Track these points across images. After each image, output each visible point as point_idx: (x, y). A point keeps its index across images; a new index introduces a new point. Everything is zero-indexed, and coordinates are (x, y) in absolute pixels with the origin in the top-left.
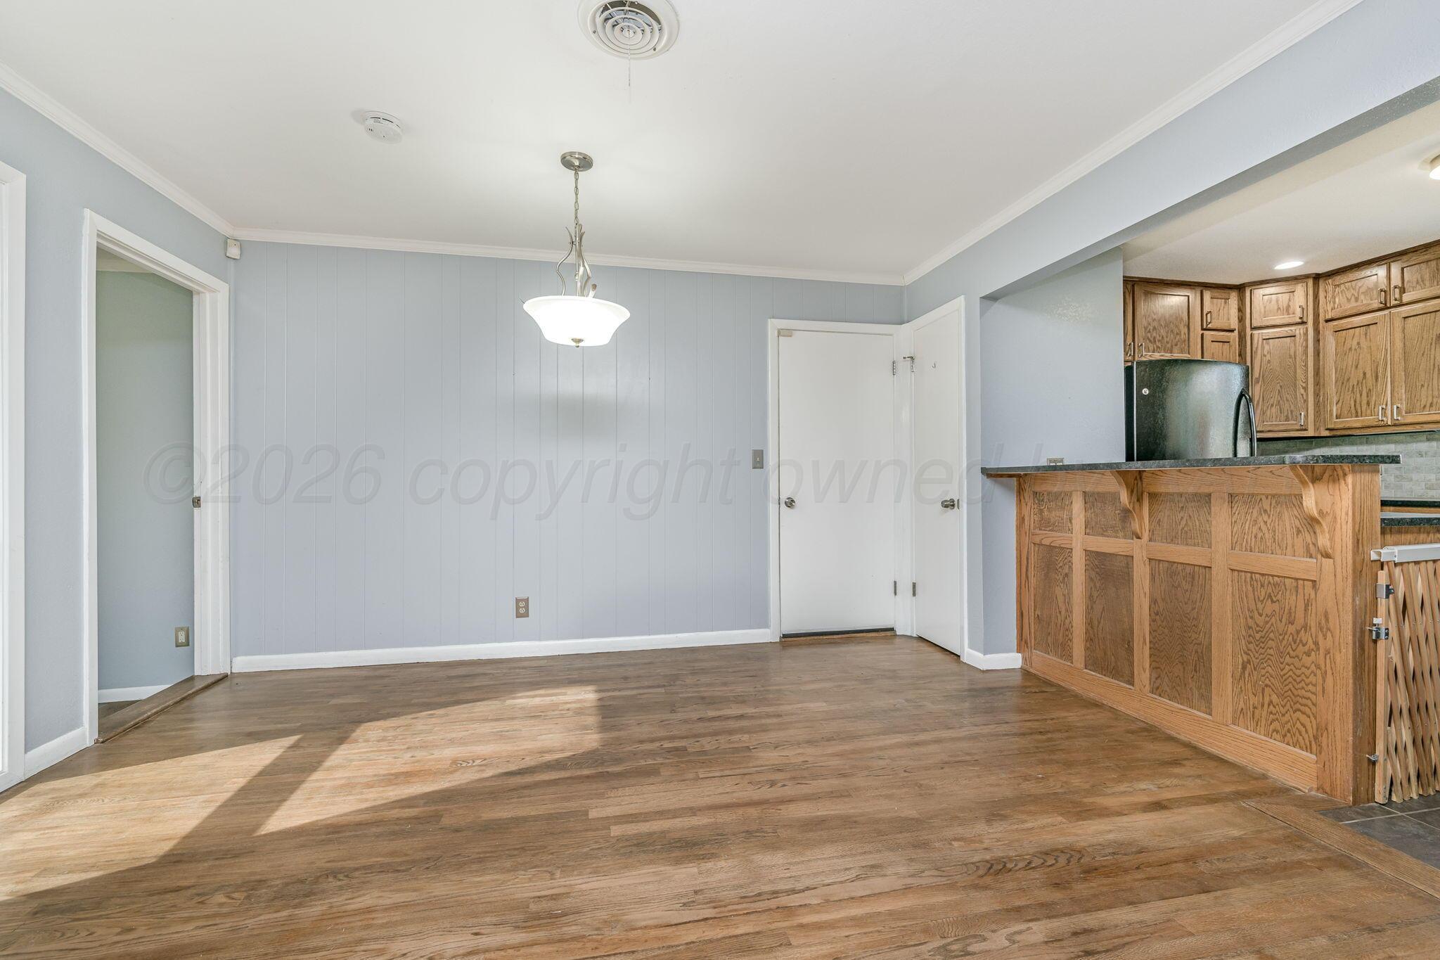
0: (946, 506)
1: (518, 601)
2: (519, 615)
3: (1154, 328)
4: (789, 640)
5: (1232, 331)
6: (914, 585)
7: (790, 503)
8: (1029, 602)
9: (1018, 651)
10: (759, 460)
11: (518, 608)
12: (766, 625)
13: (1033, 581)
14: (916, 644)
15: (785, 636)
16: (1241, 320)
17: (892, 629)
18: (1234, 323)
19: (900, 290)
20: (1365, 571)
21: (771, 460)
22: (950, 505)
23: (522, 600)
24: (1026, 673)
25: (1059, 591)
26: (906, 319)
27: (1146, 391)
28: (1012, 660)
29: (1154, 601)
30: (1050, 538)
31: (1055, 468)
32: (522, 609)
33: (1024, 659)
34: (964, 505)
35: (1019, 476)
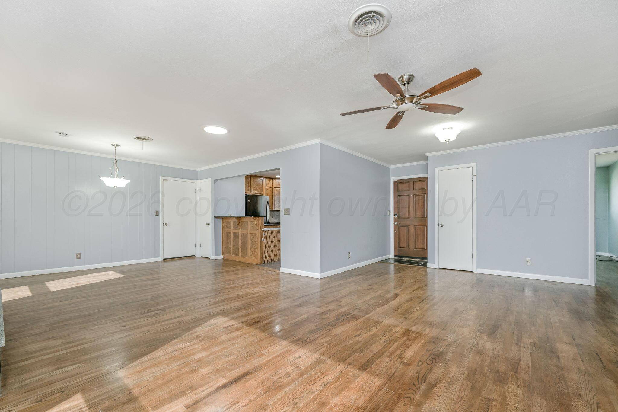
0: (207, 225)
1: (77, 254)
2: (77, 258)
3: (255, 186)
4: (166, 260)
5: (271, 187)
6: (200, 244)
7: (167, 224)
8: (224, 244)
9: (222, 255)
10: (157, 213)
11: (77, 256)
12: (159, 257)
13: (225, 240)
14: (200, 258)
15: (165, 259)
16: (273, 185)
17: (195, 256)
18: (271, 186)
19: (197, 172)
20: (261, 232)
21: (161, 214)
22: (208, 224)
23: (78, 254)
24: (223, 259)
25: (229, 241)
26: (199, 179)
27: (249, 201)
28: (221, 257)
29: (241, 240)
30: (228, 231)
31: (231, 217)
32: (78, 256)
33: (223, 256)
34: (211, 224)
35: (223, 218)
